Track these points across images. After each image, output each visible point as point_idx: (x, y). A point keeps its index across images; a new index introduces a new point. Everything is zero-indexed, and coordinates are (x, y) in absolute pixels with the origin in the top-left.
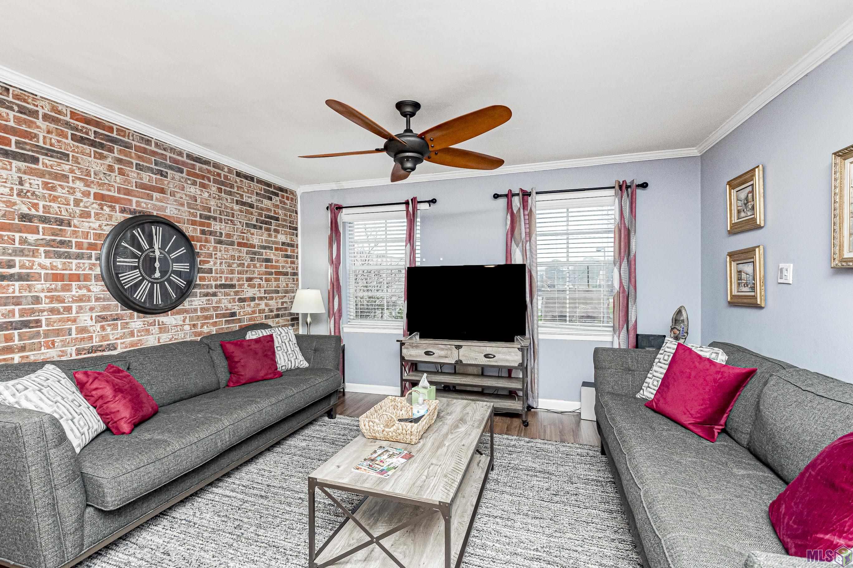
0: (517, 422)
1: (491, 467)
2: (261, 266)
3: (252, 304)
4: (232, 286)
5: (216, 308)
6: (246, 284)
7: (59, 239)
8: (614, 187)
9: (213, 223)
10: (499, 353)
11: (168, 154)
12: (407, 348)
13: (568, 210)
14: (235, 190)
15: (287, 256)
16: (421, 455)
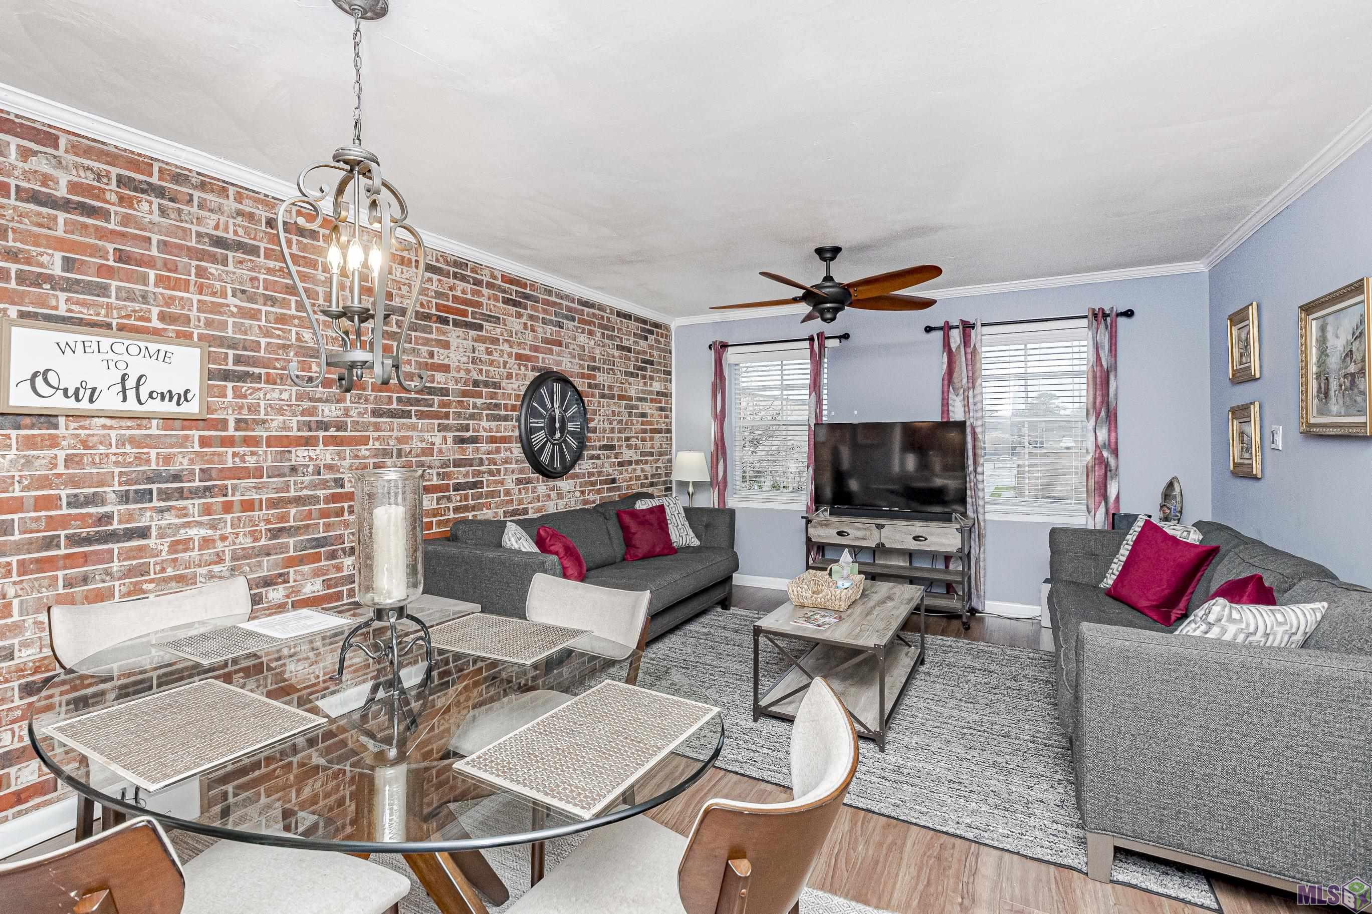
0: (956, 624)
1: (921, 661)
2: (638, 421)
3: (630, 468)
4: (612, 447)
5: (600, 473)
6: (625, 444)
7: (494, 401)
8: (1086, 317)
9: (597, 374)
10: (932, 534)
11: (565, 303)
12: (815, 527)
13: (1026, 345)
14: (616, 334)
15: (661, 409)
16: (851, 619)
